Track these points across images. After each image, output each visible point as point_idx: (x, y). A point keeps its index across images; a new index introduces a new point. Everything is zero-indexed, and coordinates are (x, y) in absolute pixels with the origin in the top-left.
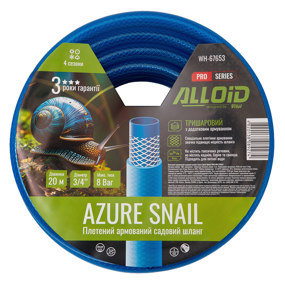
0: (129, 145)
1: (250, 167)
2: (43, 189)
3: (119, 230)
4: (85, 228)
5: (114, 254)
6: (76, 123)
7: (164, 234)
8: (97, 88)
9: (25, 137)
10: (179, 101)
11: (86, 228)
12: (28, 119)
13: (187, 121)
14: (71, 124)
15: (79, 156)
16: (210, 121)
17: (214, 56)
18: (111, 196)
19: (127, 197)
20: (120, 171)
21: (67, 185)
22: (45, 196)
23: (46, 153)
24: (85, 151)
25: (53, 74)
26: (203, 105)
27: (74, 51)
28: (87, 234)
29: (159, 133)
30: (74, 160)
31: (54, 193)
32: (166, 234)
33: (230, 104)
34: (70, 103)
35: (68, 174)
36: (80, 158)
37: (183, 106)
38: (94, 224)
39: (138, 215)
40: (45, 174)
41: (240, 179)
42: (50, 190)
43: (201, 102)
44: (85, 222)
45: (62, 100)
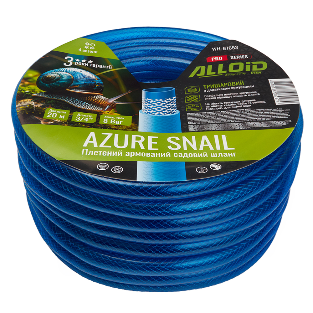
0: (142, 102)
1: (281, 109)
2: (39, 119)
3: (129, 153)
4: (84, 150)
5: (120, 171)
6: (85, 83)
7: (187, 156)
8: (110, 67)
9: (29, 86)
10: (196, 75)
11: (86, 150)
12: (35, 76)
13: (205, 86)
14: (79, 83)
15: (85, 104)
16: (231, 83)
17: (228, 47)
18: (120, 130)
19: (140, 132)
20: (131, 117)
21: (67, 119)
22: (41, 124)
23: (49, 97)
24: (93, 101)
25: (66, 55)
26: (222, 75)
27: (90, 44)
28: (86, 154)
29: (175, 95)
30: (79, 105)
31: (52, 123)
32: (189, 157)
33: (249, 72)
34: (81, 72)
35: (70, 113)
36: (86, 105)
37: (199, 77)
38: (97, 147)
39: (153, 144)
40: (45, 110)
41: (272, 117)
42: (49, 120)
43: (218, 73)
44: (85, 145)
45: (72, 69)
